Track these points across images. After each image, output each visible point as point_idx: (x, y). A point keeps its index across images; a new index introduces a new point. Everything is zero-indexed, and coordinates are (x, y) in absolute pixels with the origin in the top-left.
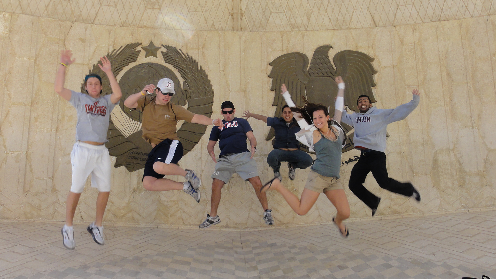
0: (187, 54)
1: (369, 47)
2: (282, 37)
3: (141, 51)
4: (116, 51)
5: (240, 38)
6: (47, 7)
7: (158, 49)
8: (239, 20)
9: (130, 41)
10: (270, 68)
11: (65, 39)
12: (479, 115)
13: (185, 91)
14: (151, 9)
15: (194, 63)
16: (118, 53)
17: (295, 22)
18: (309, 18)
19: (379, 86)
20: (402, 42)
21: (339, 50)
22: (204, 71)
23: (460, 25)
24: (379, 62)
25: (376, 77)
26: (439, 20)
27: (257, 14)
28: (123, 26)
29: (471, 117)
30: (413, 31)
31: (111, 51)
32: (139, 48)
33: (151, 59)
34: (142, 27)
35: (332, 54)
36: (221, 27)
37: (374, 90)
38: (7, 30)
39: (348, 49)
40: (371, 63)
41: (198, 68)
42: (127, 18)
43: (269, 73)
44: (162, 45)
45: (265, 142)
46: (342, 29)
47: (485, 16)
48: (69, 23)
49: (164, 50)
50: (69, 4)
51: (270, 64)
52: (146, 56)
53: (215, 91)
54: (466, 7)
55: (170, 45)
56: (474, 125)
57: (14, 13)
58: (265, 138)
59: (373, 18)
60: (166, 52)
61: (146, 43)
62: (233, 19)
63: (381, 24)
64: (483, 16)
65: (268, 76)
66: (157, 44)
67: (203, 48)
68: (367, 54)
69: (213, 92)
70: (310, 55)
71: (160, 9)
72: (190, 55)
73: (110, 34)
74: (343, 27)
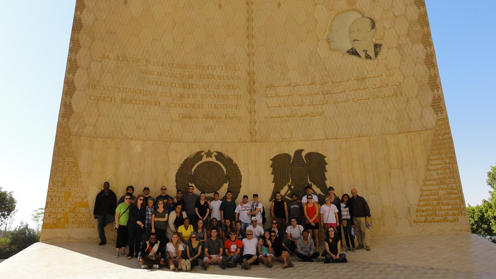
0: (228, 156)
1: (323, 150)
2: (277, 145)
3: (204, 155)
4: (191, 156)
5: (255, 146)
6: (158, 135)
7: (212, 153)
8: (255, 136)
9: (198, 150)
10: (271, 162)
11: (167, 151)
12: (379, 188)
13: (227, 175)
14: (209, 132)
15: (231, 160)
16: (193, 156)
17: (284, 136)
18: (291, 134)
19: (328, 172)
20: (340, 148)
21: (307, 152)
22: (236, 164)
23: (370, 140)
24: (329, 159)
25: (327, 166)
26: (359, 137)
27: (264, 132)
28: (195, 142)
29: (375, 189)
30: (346, 142)
31: (189, 156)
32: (203, 154)
33: (209, 159)
34: (204, 142)
35: (304, 154)
36: (245, 140)
37: (326, 173)
38: (142, 149)
39: (312, 152)
40: (324, 159)
41: (233, 163)
42: (197, 138)
43: (270, 165)
44: (215, 151)
45: (269, 202)
46: (309, 140)
47: (382, 135)
48: (169, 143)
49: (216, 154)
50: (168, 133)
51: (271, 160)
52: (207, 158)
53: (242, 175)
54: (372, 130)
55: (219, 151)
56: (377, 193)
57: (144, 140)
58: (269, 200)
59: (325, 134)
60: (216, 155)
61: (206, 151)
62: (251, 135)
63: (330, 138)
64: (380, 135)
65: (270, 166)
66: (212, 151)
67: (236, 152)
68: (322, 154)
69: (242, 176)
70: (292, 155)
71: (213, 132)
72: (229, 156)
73: (188, 147)
74: (310, 139)
